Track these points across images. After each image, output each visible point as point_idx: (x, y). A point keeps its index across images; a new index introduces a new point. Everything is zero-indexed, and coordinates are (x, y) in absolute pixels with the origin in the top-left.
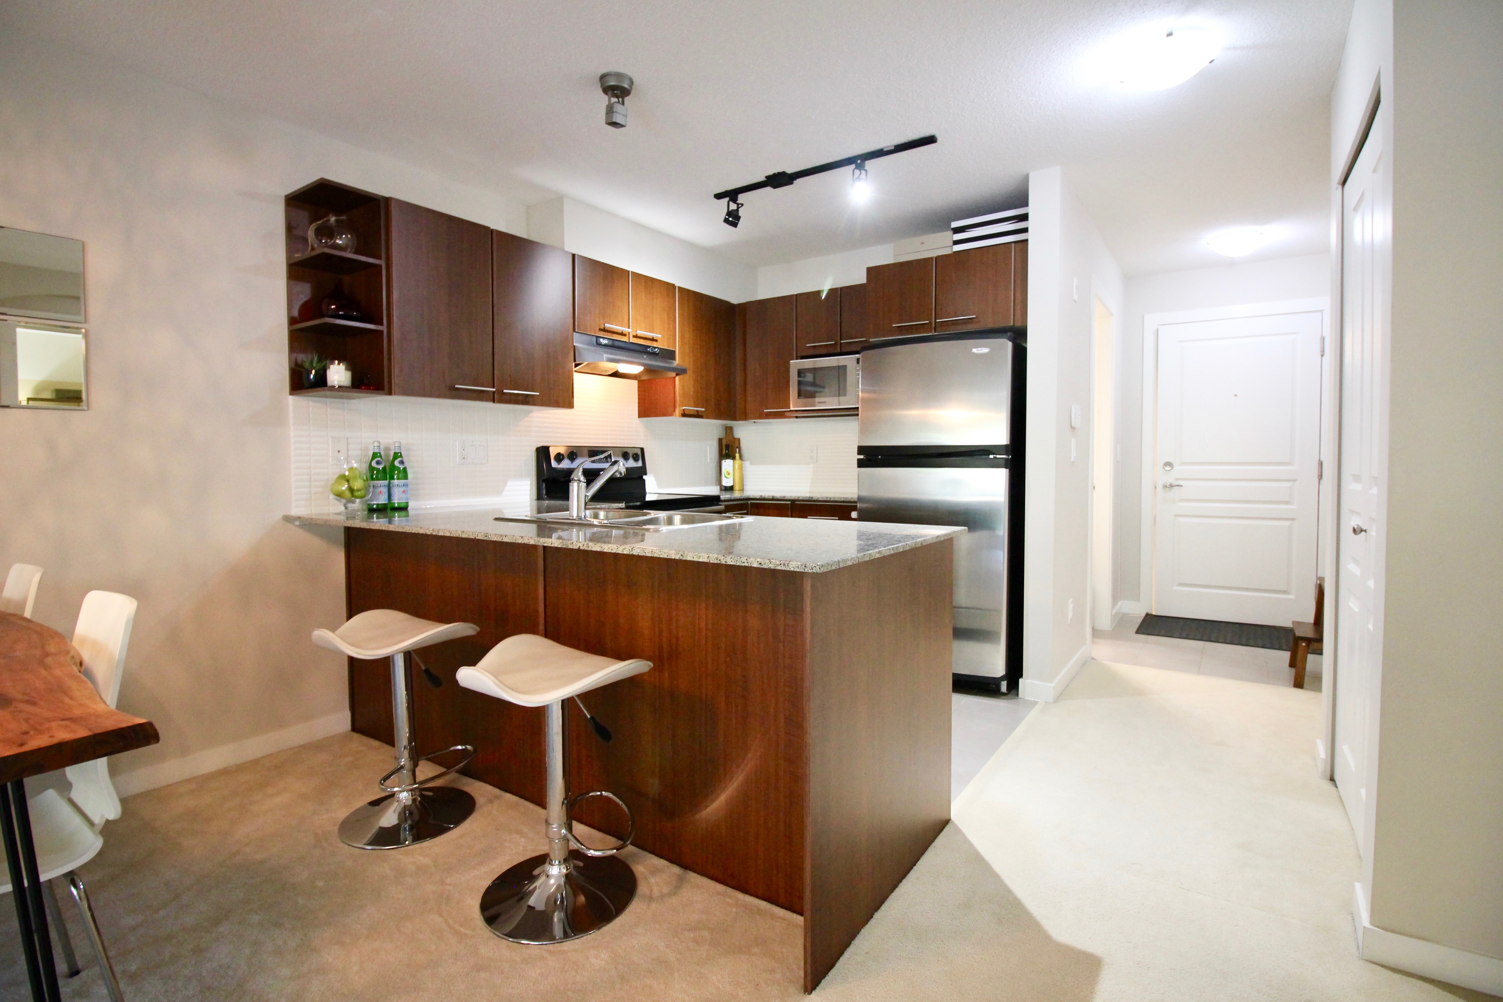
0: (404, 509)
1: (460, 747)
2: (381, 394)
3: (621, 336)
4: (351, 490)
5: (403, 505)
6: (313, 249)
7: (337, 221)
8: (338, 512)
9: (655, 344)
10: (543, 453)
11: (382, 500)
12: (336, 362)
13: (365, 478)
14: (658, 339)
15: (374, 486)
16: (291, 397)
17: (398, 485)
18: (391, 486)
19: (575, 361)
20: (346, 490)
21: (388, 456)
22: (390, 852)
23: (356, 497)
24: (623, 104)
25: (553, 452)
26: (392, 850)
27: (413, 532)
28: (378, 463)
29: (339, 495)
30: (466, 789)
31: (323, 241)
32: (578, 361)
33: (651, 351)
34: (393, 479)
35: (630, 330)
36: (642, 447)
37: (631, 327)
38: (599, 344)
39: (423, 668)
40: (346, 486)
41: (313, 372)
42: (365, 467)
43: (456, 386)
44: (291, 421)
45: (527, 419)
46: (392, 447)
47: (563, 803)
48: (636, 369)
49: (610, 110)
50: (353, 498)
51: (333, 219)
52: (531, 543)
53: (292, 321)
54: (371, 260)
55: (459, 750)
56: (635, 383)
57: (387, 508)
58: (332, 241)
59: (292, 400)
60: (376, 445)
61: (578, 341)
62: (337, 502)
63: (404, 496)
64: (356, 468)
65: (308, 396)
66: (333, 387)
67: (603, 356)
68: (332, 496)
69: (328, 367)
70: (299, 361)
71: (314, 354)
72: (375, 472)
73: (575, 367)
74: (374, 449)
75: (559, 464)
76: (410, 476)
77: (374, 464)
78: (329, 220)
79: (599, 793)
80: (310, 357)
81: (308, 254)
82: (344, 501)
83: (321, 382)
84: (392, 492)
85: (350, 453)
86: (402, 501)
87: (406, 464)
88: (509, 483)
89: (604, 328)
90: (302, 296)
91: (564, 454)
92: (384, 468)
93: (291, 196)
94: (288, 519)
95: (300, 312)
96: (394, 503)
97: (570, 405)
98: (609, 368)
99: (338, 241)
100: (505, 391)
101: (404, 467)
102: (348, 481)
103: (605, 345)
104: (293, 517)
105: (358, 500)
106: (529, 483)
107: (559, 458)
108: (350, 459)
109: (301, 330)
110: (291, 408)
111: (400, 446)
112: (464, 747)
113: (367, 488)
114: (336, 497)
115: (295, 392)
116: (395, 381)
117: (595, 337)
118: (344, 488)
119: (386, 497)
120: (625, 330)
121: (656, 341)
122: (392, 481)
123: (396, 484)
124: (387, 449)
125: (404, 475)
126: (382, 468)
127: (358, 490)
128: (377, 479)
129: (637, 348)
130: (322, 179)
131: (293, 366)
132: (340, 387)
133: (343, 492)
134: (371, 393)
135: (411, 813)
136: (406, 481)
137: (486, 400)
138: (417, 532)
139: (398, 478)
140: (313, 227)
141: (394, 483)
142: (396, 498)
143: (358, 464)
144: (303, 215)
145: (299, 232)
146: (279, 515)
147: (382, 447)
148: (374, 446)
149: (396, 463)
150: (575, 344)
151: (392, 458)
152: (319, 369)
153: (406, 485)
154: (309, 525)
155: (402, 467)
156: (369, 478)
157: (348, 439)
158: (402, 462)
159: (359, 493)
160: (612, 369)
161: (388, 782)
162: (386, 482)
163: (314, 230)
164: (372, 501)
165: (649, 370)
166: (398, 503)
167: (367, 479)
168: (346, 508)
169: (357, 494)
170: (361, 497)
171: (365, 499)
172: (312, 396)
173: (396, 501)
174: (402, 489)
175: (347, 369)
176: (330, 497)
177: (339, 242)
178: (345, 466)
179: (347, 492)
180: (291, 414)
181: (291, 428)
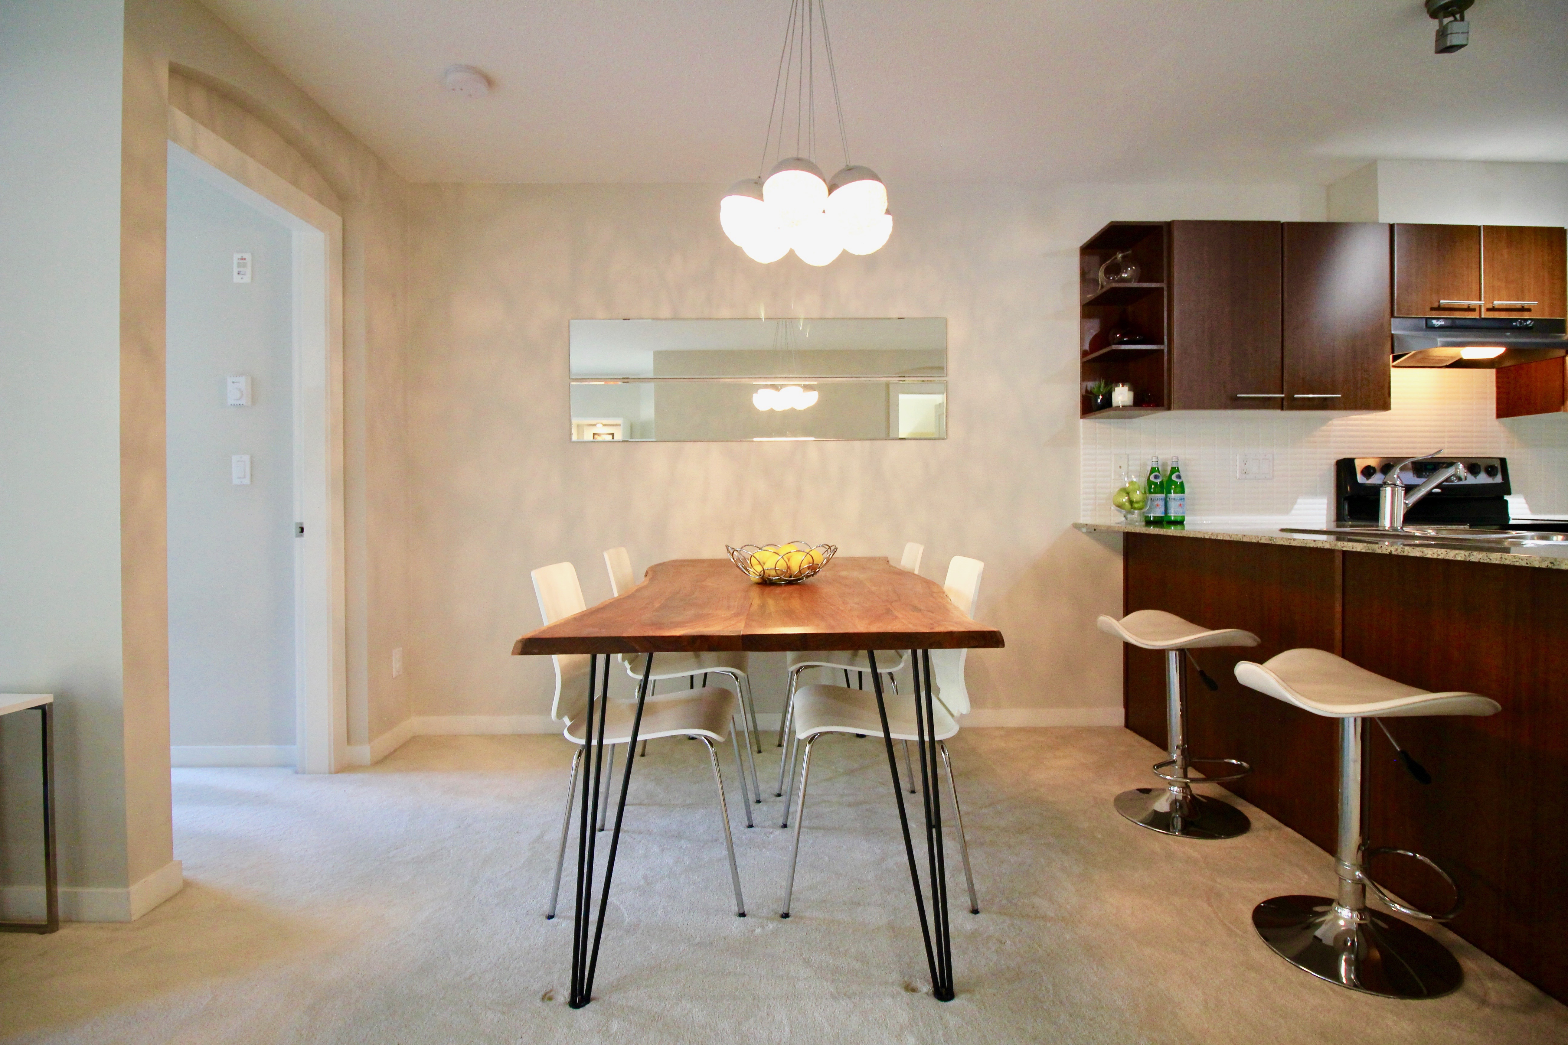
0: (1180, 522)
1: (1234, 761)
2: (1161, 410)
3: (1466, 313)
4: (1131, 502)
5: (1179, 519)
6: (1102, 287)
7: (1123, 257)
8: (1118, 522)
9: (1526, 315)
10: (1345, 467)
11: (1159, 512)
12: (1121, 385)
13: (1143, 492)
14: (1532, 308)
15: (1151, 499)
16: (1082, 420)
17: (1174, 499)
18: (1168, 499)
19: (1393, 352)
20: (1126, 501)
21: (1165, 471)
22: (1162, 835)
23: (1135, 509)
24: (1462, 19)
25: (1359, 465)
26: (1163, 834)
27: (1191, 536)
28: (1156, 477)
29: (1120, 506)
30: (1239, 808)
31: (1111, 278)
32: (1397, 352)
33: (1518, 325)
34: (1170, 493)
35: (1482, 303)
36: (1502, 456)
37: (1483, 299)
38: (1433, 328)
39: (1198, 669)
40: (1127, 498)
41: (1101, 397)
42: (1143, 481)
43: (1238, 395)
44: (1082, 441)
45: (1325, 428)
46: (1169, 463)
47: (1359, 848)
48: (1493, 352)
49: (1442, 34)
50: (1132, 510)
51: (1120, 256)
52: (1325, 547)
53: (1084, 354)
54: (1154, 285)
55: (1233, 764)
56: (1491, 373)
57: (1163, 521)
58: (1119, 277)
59: (1082, 422)
60: (1154, 460)
61: (1398, 328)
62: (1117, 513)
63: (1180, 510)
64: (1135, 482)
65: (1096, 418)
66: (1117, 407)
67: (1437, 341)
68: (1113, 508)
69: (1113, 390)
70: (1089, 389)
71: (1101, 380)
72: (1153, 486)
73: (1394, 361)
74: (1152, 464)
75: (1368, 479)
76: (1186, 490)
77: (1152, 478)
78: (1116, 258)
79: (1411, 854)
80: (1097, 383)
81: (1099, 291)
82: (1124, 512)
83: (1107, 403)
84: (1168, 506)
85: (1130, 468)
86: (1179, 515)
87: (1183, 479)
88: (1299, 501)
89: (1439, 306)
90: (1092, 331)
91: (1376, 468)
92: (1162, 483)
93: (1085, 246)
94: (1077, 526)
95: (1090, 345)
96: (1171, 516)
97: (1385, 405)
98: (1448, 357)
99: (1123, 275)
100: (1296, 396)
101: (1180, 481)
102: (1128, 494)
103: (1441, 328)
104: (1081, 524)
105: (1136, 512)
106: (1325, 501)
107: (1368, 471)
108: (1129, 474)
109: (1089, 361)
110: (1081, 430)
111: (1177, 461)
112: (1239, 763)
113: (1145, 501)
114: (1118, 508)
115: (1085, 415)
116: (1175, 395)
117: (1425, 319)
118: (1124, 500)
119: (1163, 510)
120: (1474, 303)
121: (1529, 310)
122: (1169, 495)
123: (1173, 498)
124: (1164, 465)
125: (1181, 488)
126: (1159, 482)
127: (1137, 502)
128: (1155, 493)
129: (1492, 324)
130: (1112, 222)
131: (1084, 394)
132: (1123, 407)
133: (1124, 503)
134: (1152, 410)
135: (1181, 806)
136: (1183, 495)
137: (1274, 408)
138: (1195, 536)
139: (1175, 493)
140: (1102, 269)
141: (1171, 496)
142: (1172, 512)
143: (1136, 479)
144: (1095, 259)
145: (1091, 276)
146: (1069, 523)
147: (1160, 463)
148: (1153, 461)
149: (1174, 477)
150: (1393, 332)
151: (1169, 473)
152: (1106, 393)
153: (1182, 499)
154: (1094, 531)
155: (1178, 481)
156: (1147, 492)
157: (1128, 455)
158: (1179, 477)
159: (1138, 505)
160: (1452, 358)
161: (1160, 769)
162: (1163, 496)
163: (1103, 270)
164: (1150, 513)
165: (1513, 351)
166: (1175, 516)
167: (1145, 493)
168: (1126, 519)
169: (1136, 505)
170: (1140, 509)
171: (1143, 511)
172: (1099, 418)
173: (1172, 515)
174: (1179, 502)
175: (1130, 390)
176: (1112, 508)
177: (1125, 275)
178: (1126, 479)
179: (1127, 504)
180: (1082, 436)
181: (1082, 447)
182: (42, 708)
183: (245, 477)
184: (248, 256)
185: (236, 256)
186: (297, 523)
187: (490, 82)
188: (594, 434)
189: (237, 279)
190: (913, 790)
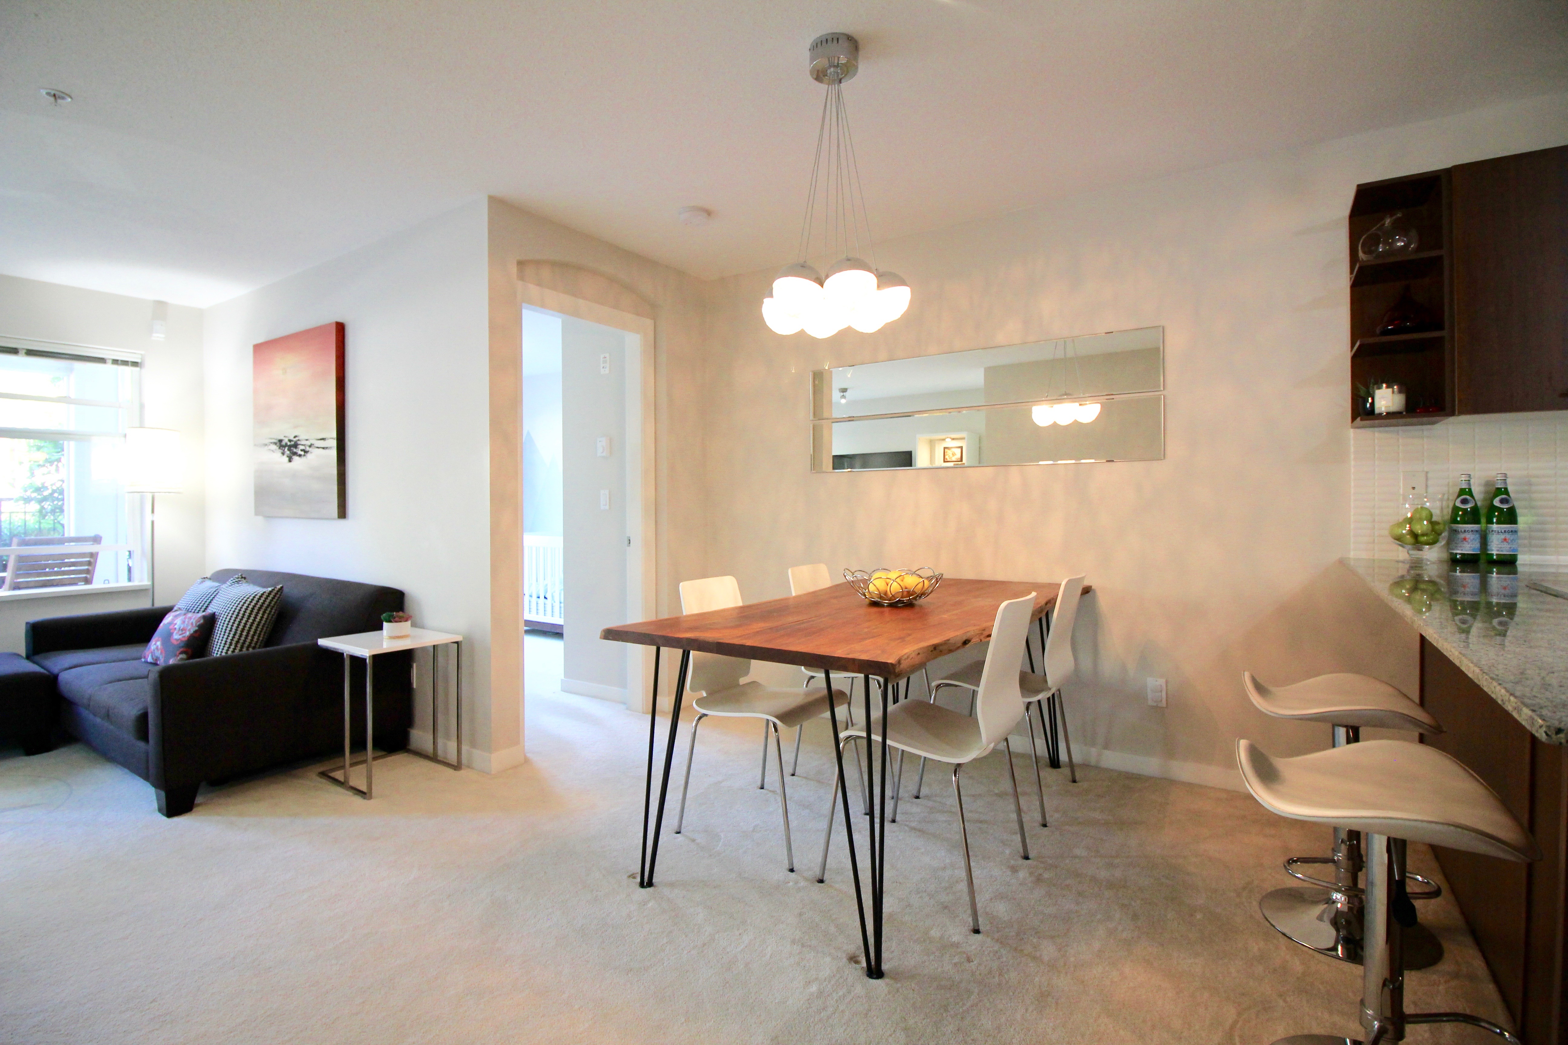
0: (1508, 563)
2: (1447, 415)
5: (1507, 558)
11: (1472, 549)
12: (1384, 385)
13: (1441, 520)
15: (1456, 530)
16: (1352, 429)
17: (1499, 531)
18: (1487, 532)
20: (1409, 533)
21: (1483, 492)
23: (1425, 543)
28: (1466, 501)
29: (1399, 539)
31: (1380, 250)
34: (1492, 523)
40: (1411, 528)
41: (1369, 401)
42: (1443, 506)
44: (1352, 456)
46: (1491, 482)
50: (1421, 544)
51: (1388, 221)
54: (1433, 254)
57: (1480, 560)
59: (1352, 433)
60: (1465, 479)
63: (1509, 546)
64: (1430, 508)
66: (1380, 414)
69: (1376, 391)
72: (1460, 513)
74: (1462, 484)
76: (1520, 519)
77: (1459, 503)
80: (1366, 383)
82: (1406, 547)
83: (1375, 411)
84: (1487, 540)
85: (1430, 489)
86: (1507, 553)
87: (1516, 504)
92: (1475, 509)
93: (1352, 213)
94: (1345, 562)
96: (1492, 554)
101: (1510, 507)
102: (1411, 523)
104: (1351, 559)
105: (1429, 547)
110: (1352, 441)
111: (1505, 480)
113: (1437, 533)
114: (1395, 541)
115: (1354, 424)
116: (1460, 396)
118: (1406, 531)
119: (1479, 545)
122: (1488, 526)
123: (1497, 529)
125: (1512, 517)
126: (1471, 508)
127: (1423, 535)
128: (1462, 522)
130: (1357, 186)
131: (1354, 395)
132: (1388, 413)
133: (1402, 535)
136: (1514, 525)
139: (1499, 523)
141: (1492, 528)
142: (1495, 548)
143: (1433, 504)
146: (1332, 559)
147: (1474, 482)
148: (1463, 481)
149: (1497, 502)
151: (1489, 496)
152: (1372, 396)
153: (1513, 532)
155: (1506, 507)
156: (1447, 520)
157: (1427, 473)
158: (1507, 501)
159: (1425, 538)
162: (1478, 527)
164: (1453, 549)
166: (1497, 555)
167: (1444, 522)
168: (1413, 556)
170: (1434, 543)
171: (1436, 546)
173: (1495, 552)
174: (1506, 536)
175: (1400, 392)
177: (1398, 245)
179: (1408, 536)
180: (1352, 449)
181: (1352, 463)
182: (457, 643)
183: (606, 505)
184: (607, 355)
185: (602, 356)
186: (627, 537)
187: (709, 213)
188: (945, 448)
189: (603, 371)
190: (1045, 823)
